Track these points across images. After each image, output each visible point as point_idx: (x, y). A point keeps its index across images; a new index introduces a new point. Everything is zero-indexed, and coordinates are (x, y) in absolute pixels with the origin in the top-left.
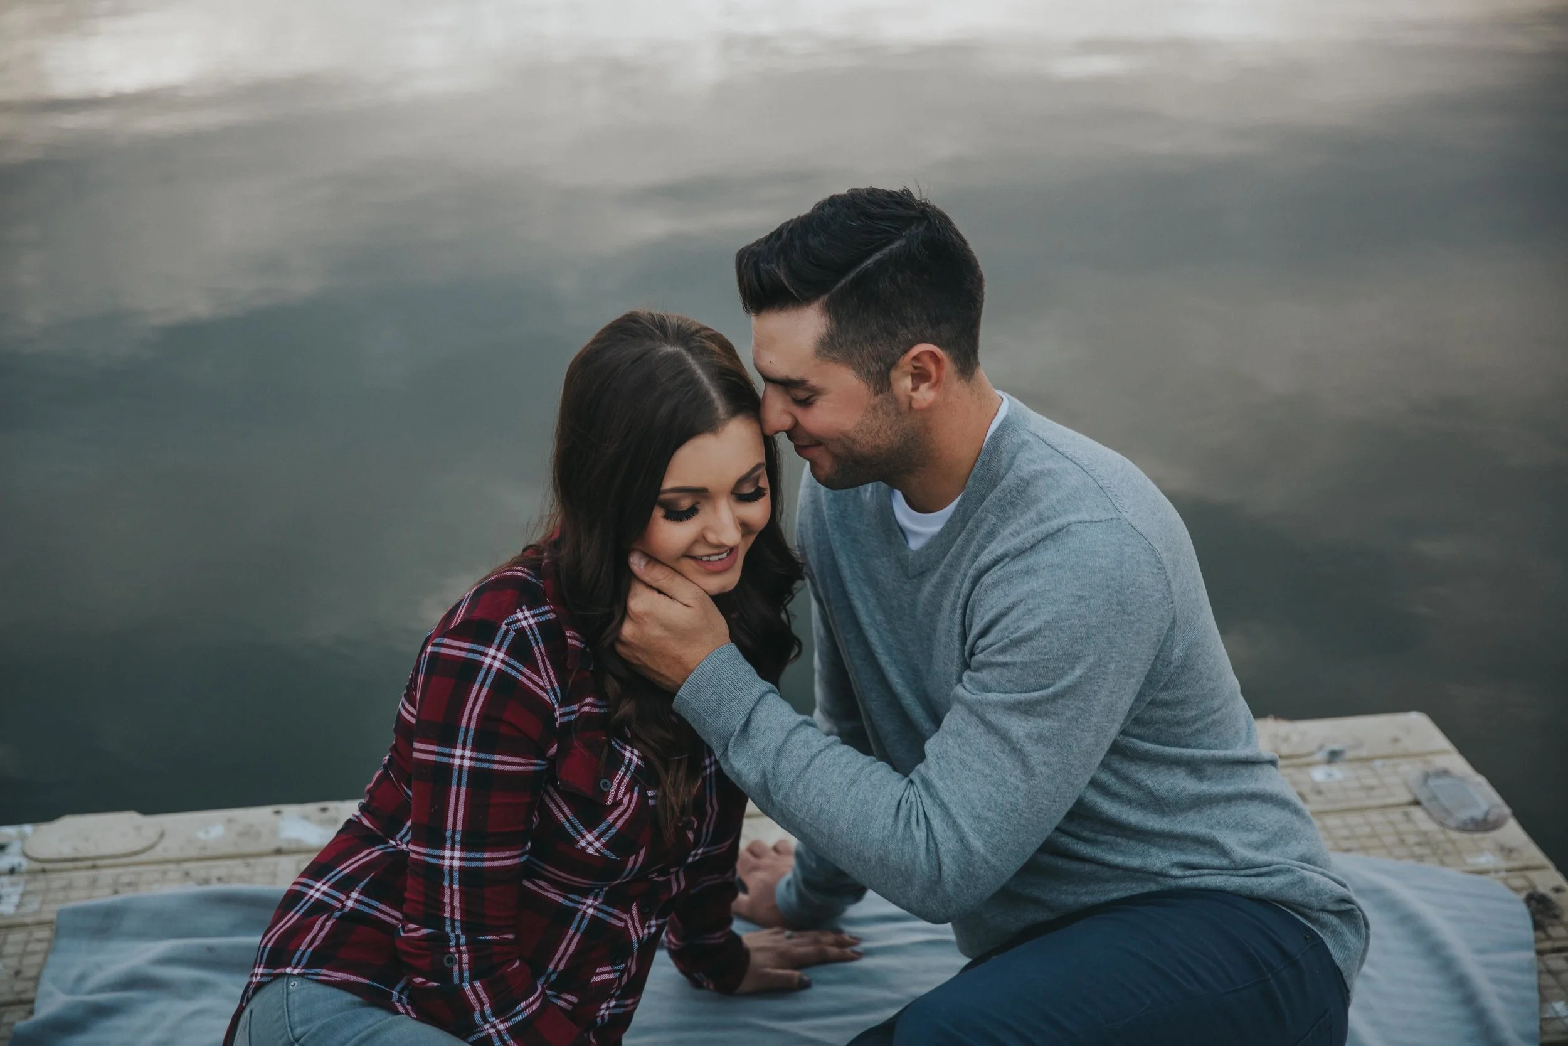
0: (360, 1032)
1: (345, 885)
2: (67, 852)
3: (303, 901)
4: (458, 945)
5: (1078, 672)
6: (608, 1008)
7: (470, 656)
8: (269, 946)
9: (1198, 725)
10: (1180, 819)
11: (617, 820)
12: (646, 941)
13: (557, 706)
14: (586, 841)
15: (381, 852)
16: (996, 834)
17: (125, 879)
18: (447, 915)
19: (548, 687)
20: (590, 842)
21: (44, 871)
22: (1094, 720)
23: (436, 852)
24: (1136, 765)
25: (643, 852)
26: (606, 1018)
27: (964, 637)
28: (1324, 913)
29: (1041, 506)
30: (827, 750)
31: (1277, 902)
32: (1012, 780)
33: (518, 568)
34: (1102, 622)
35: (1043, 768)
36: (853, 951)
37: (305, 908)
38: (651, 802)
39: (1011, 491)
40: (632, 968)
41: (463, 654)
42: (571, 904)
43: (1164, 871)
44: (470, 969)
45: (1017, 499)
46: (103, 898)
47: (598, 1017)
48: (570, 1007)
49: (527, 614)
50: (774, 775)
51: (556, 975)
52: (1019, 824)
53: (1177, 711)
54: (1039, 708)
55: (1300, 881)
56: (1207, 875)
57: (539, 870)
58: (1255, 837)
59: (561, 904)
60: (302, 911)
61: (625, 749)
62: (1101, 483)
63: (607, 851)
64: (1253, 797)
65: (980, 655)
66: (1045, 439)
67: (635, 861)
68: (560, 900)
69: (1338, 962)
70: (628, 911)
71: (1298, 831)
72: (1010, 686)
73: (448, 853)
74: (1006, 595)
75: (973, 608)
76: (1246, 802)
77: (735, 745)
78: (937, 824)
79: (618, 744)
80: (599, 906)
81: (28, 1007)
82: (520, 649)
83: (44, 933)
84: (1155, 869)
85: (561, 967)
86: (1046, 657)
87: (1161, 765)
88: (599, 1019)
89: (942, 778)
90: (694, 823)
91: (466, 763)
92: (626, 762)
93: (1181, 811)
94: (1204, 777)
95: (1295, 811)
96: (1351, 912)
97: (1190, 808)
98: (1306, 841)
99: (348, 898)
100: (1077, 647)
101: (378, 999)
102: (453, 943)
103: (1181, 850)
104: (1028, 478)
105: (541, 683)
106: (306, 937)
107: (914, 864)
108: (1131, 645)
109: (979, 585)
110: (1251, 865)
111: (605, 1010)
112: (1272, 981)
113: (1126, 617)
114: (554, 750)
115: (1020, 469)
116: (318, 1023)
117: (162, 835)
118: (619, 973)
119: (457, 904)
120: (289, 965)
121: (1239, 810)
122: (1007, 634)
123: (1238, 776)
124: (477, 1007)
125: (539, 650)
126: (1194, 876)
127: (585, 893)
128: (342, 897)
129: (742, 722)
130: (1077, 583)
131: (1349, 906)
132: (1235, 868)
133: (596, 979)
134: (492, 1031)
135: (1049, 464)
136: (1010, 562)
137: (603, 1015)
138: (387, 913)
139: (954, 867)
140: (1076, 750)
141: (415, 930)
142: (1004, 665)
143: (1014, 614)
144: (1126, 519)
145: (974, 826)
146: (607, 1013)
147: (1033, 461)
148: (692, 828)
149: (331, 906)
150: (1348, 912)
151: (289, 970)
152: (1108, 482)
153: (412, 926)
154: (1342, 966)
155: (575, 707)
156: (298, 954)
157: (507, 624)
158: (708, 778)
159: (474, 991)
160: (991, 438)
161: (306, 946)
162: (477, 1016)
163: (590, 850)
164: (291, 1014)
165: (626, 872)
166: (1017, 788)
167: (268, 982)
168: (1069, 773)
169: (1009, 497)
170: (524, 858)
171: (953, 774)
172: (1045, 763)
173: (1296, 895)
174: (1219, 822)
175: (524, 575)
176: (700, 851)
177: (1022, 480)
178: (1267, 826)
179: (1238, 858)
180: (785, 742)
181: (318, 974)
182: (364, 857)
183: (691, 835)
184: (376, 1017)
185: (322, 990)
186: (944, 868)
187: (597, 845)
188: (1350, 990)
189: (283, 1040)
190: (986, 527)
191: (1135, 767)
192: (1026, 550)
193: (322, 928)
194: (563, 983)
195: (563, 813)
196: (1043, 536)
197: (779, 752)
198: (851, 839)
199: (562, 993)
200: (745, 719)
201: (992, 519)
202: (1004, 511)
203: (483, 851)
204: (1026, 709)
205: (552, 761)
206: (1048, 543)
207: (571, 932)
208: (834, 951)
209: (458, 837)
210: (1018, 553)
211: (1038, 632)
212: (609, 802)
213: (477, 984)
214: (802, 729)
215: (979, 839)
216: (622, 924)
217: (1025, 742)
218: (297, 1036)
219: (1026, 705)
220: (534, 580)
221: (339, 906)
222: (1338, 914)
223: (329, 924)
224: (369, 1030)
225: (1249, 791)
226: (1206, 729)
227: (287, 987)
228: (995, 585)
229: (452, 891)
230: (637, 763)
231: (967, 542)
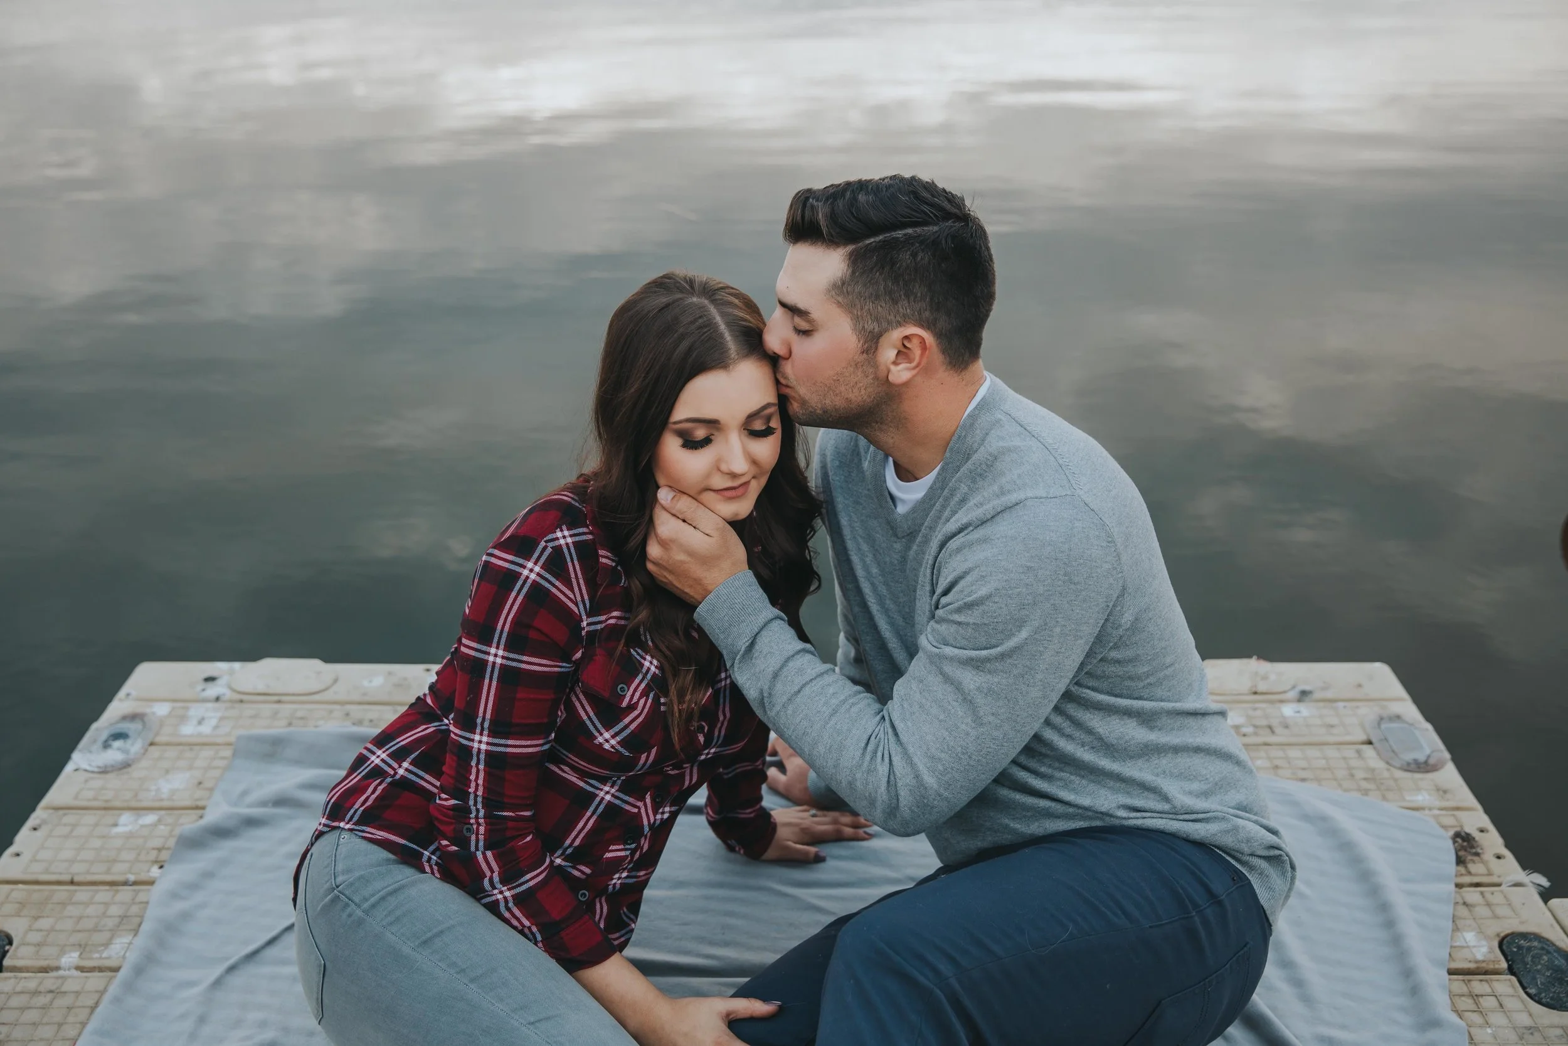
0: (389, 885)
1: (399, 756)
2: (261, 688)
3: (366, 765)
4: (477, 817)
5: (1024, 634)
6: (619, 878)
7: (512, 567)
8: (332, 801)
9: (1151, 680)
10: (1129, 765)
11: (632, 722)
12: (659, 825)
13: (584, 617)
14: (604, 738)
15: (435, 728)
16: (948, 773)
17: (299, 714)
18: (471, 790)
19: (579, 599)
20: (607, 740)
21: (241, 701)
22: (1039, 676)
23: (468, 735)
24: (1090, 713)
25: (654, 751)
26: (618, 886)
27: (933, 592)
28: (1253, 858)
29: (1003, 480)
30: (818, 679)
31: (1211, 845)
32: (963, 726)
33: (565, 493)
34: (1049, 590)
35: (991, 718)
36: (866, 833)
37: (366, 771)
38: (663, 708)
39: (981, 464)
40: (645, 846)
41: (506, 565)
42: (591, 789)
43: (1111, 812)
44: (485, 840)
45: (986, 472)
46: (278, 729)
47: (610, 885)
48: (583, 877)
49: (566, 533)
50: (770, 694)
51: (572, 849)
52: (968, 764)
53: (1130, 668)
54: (988, 665)
55: (1233, 830)
56: (1149, 817)
57: (564, 757)
58: (1195, 786)
59: (582, 788)
60: (363, 773)
61: (645, 659)
62: (1061, 462)
63: (622, 747)
64: (1198, 750)
65: (941, 610)
66: (1016, 419)
67: (646, 759)
68: (582, 784)
69: (1262, 902)
70: (643, 799)
71: (1238, 781)
72: (964, 643)
73: (477, 737)
74: (966, 560)
75: (940, 568)
76: (1191, 754)
77: (740, 662)
78: (896, 760)
79: (638, 654)
80: (616, 794)
81: (200, 812)
82: (556, 564)
83: (227, 752)
84: (1103, 809)
85: (577, 843)
86: (995, 620)
87: (1113, 715)
88: (610, 887)
89: (904, 720)
90: (704, 727)
91: (499, 661)
92: (644, 670)
93: (1131, 758)
94: (1154, 727)
95: (1237, 763)
96: (1280, 857)
97: (1139, 756)
98: (1244, 790)
99: (400, 766)
100: (1024, 612)
101: (410, 859)
102: (473, 815)
103: (1128, 793)
104: (996, 453)
105: (572, 596)
106: (361, 797)
107: (876, 792)
108: (1078, 611)
109: (945, 549)
110: (1190, 812)
111: (618, 880)
112: (1196, 918)
113: (1072, 586)
114: (579, 655)
115: (990, 446)
116: (357, 874)
117: (336, 681)
118: (630, 852)
119: (480, 782)
120: (343, 820)
121: (1185, 761)
122: (962, 596)
123: (1187, 728)
124: (488, 874)
125: (574, 568)
126: (1138, 818)
127: (604, 780)
128: (395, 765)
129: (747, 644)
130: (1027, 555)
131: (1277, 852)
132: (1175, 813)
133: (608, 855)
134: (500, 897)
135: (1017, 442)
136: (973, 530)
137: (615, 884)
138: (430, 782)
139: (911, 799)
140: (1021, 702)
141: (446, 800)
142: (959, 623)
143: (969, 579)
144: (1079, 496)
145: (928, 765)
146: (619, 882)
147: (1002, 438)
148: (703, 732)
149: (386, 772)
150: (1277, 858)
151: (342, 824)
152: (1067, 461)
153: (444, 796)
154: (1266, 906)
155: (603, 618)
156: (352, 811)
157: (546, 542)
158: (722, 689)
159: (487, 860)
160: (969, 415)
161: (358, 807)
162: (486, 882)
163: (607, 746)
164: (337, 863)
165: (639, 767)
166: (968, 734)
167: (326, 832)
168: (1015, 721)
169: (979, 470)
170: (546, 747)
171: (914, 717)
172: (993, 714)
173: (1228, 841)
174: (1165, 772)
175: (569, 499)
176: (713, 751)
177: (990, 455)
178: (1208, 776)
179: (1178, 804)
180: (781, 668)
181: (363, 831)
182: (421, 731)
183: (701, 738)
184: (406, 873)
185: (365, 844)
186: (901, 799)
187: (613, 742)
188: (1273, 924)
189: (328, 884)
190: (958, 495)
191: (1089, 715)
192: (988, 520)
193: (374, 791)
194: (575, 858)
195: (586, 712)
196: (1003, 508)
197: (776, 675)
198: (827, 762)
199: (578, 864)
200: (750, 641)
201: (964, 488)
202: (974, 481)
203: (507, 738)
204: (976, 664)
205: (577, 663)
206: (1006, 515)
207: (588, 814)
208: (848, 831)
209: (486, 725)
210: (980, 523)
211: (989, 597)
212: (624, 704)
213: (489, 854)
214: (798, 656)
215: (932, 776)
216: (636, 810)
217: (975, 694)
218: (337, 884)
219: (977, 661)
220: (577, 504)
221: (392, 773)
222: (1267, 858)
223: (380, 788)
224: (396, 885)
225: (1195, 745)
226: (1159, 683)
227: (339, 839)
228: (959, 550)
229: (478, 771)
230: (655, 673)
231: (944, 507)
